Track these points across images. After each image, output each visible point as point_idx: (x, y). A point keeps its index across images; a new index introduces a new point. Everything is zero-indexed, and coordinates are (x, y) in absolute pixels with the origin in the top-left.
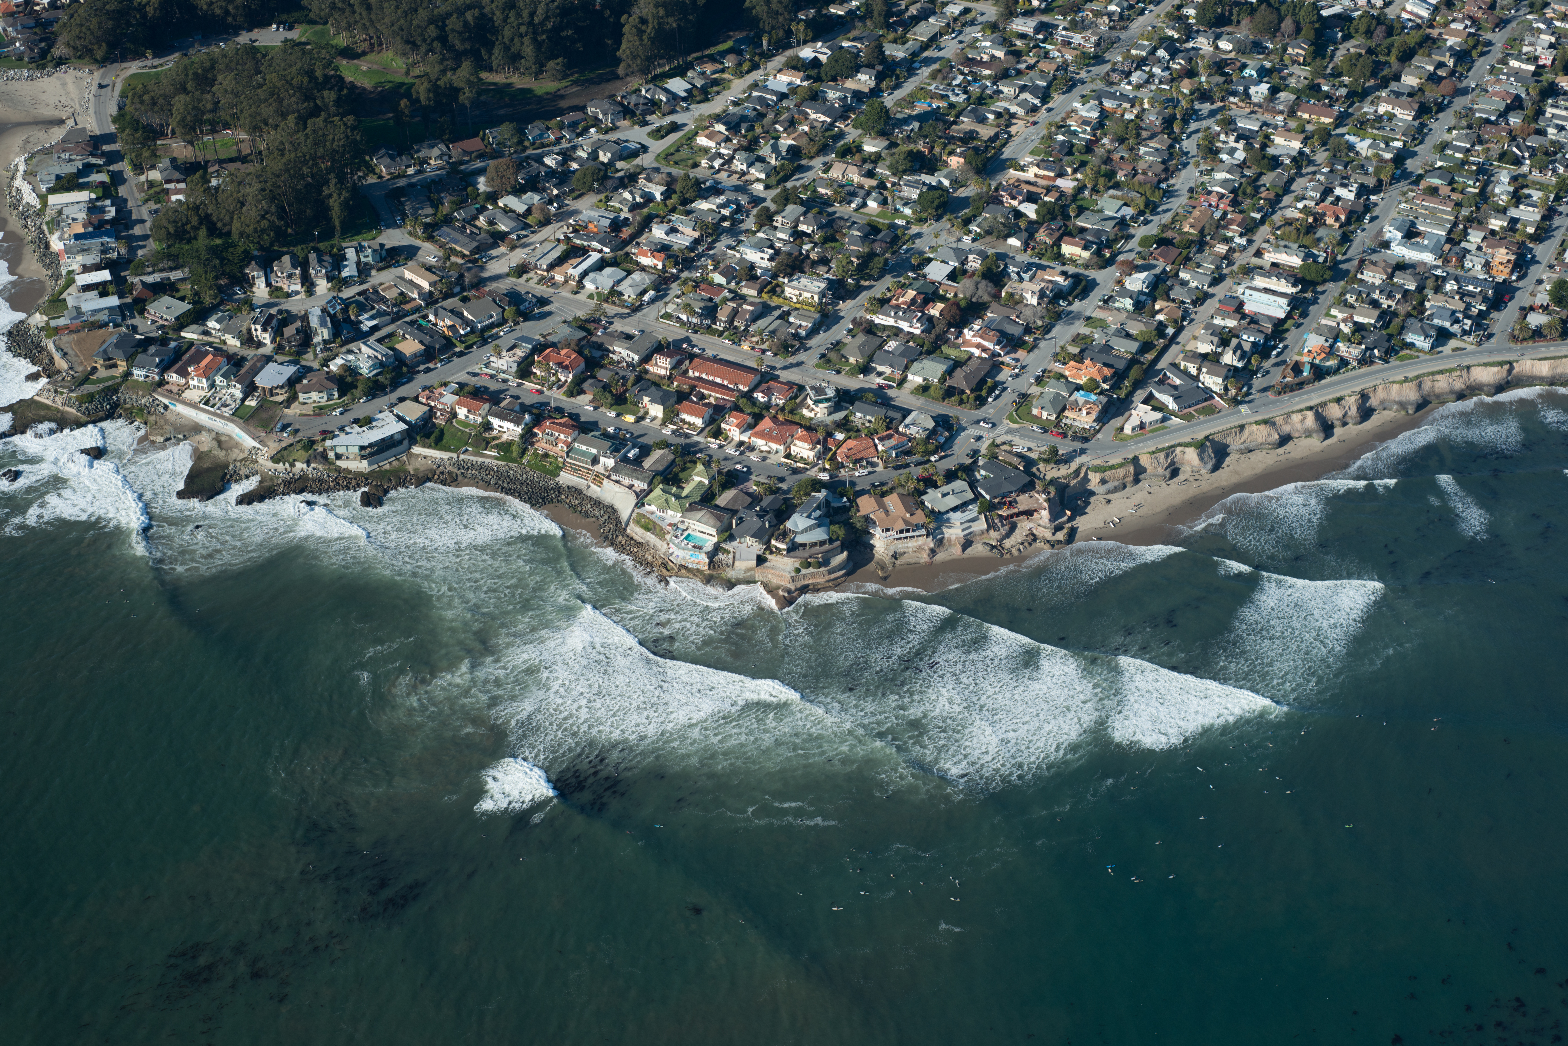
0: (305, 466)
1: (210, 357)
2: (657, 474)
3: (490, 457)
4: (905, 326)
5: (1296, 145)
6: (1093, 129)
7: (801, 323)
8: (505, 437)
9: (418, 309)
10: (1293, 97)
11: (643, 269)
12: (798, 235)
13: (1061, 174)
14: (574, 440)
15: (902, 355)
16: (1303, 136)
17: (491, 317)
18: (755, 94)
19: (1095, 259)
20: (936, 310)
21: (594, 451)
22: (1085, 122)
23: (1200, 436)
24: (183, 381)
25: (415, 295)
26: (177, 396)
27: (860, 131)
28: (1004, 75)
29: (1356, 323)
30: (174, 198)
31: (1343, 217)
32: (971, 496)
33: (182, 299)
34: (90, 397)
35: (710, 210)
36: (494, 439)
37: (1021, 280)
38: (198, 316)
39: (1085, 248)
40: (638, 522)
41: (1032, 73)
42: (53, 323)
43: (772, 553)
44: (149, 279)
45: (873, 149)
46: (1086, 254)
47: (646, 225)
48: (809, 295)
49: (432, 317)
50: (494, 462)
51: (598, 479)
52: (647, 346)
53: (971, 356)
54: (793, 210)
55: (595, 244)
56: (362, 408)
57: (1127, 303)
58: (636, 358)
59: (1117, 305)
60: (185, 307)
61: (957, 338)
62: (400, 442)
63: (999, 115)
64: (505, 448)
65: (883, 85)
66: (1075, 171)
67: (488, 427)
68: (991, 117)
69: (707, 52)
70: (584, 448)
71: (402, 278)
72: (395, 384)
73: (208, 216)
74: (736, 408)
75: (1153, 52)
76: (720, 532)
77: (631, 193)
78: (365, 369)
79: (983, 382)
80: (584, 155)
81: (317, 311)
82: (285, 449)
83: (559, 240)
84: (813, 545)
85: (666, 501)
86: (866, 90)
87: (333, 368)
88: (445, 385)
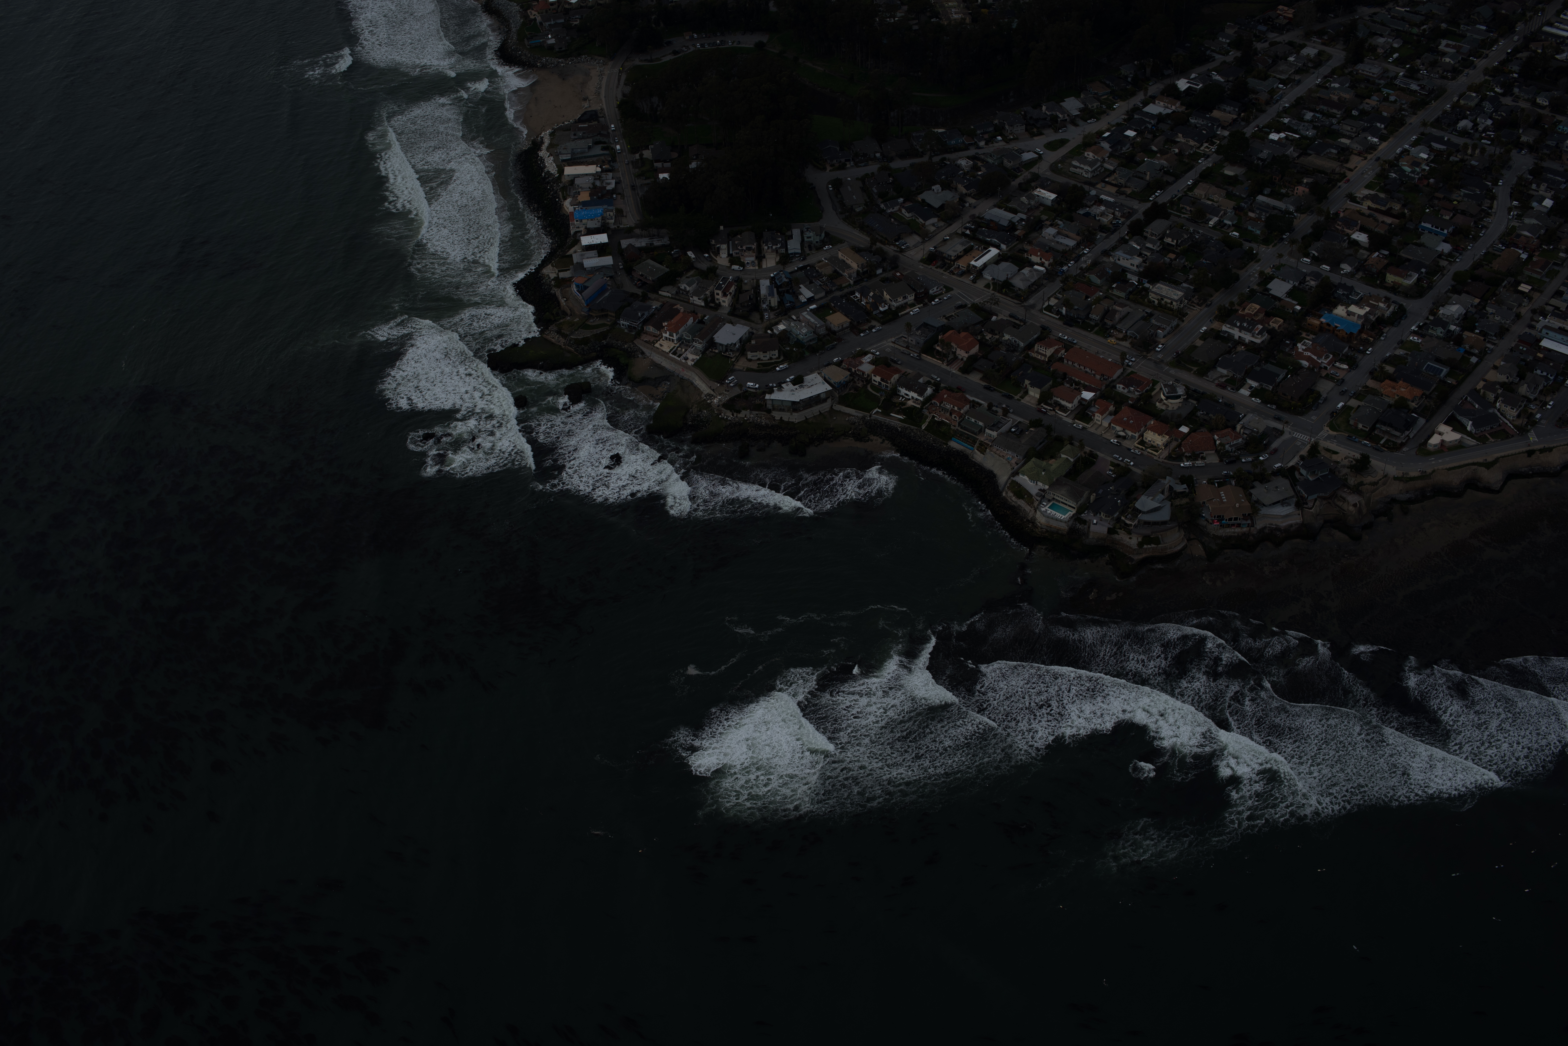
1: (681, 315)
2: (1032, 448)
3: (896, 419)
4: (1248, 336)
7: (1160, 325)
8: (910, 403)
9: (848, 286)
12: (1162, 247)
14: (966, 413)
15: (1244, 360)
17: (906, 297)
18: (1136, 116)
20: (1275, 324)
21: (981, 423)
22: (1415, 163)
23: (1492, 457)
24: (658, 333)
25: (846, 274)
26: (652, 345)
28: (1348, 114)
30: (661, 176)
32: (1291, 493)
33: (662, 263)
34: (586, 340)
36: (900, 404)
38: (673, 277)
40: (1012, 489)
42: (562, 275)
43: (1121, 527)
44: (637, 243)
45: (1232, 174)
47: (1037, 226)
49: (857, 294)
50: (899, 424)
51: (982, 447)
53: (1302, 366)
54: (1160, 223)
55: (996, 242)
57: (1439, 331)
58: (1022, 344)
60: (664, 269)
63: (1341, 151)
64: (909, 412)
65: (1244, 116)
67: (896, 394)
68: (1334, 151)
70: (973, 420)
71: (836, 258)
72: (824, 350)
75: (1479, 104)
76: (1077, 504)
77: (1028, 197)
78: (802, 335)
79: (1309, 390)
80: (991, 161)
81: (767, 282)
83: (965, 235)
84: (1156, 524)
85: (1038, 474)
86: (1230, 121)
87: (776, 332)
88: (864, 354)
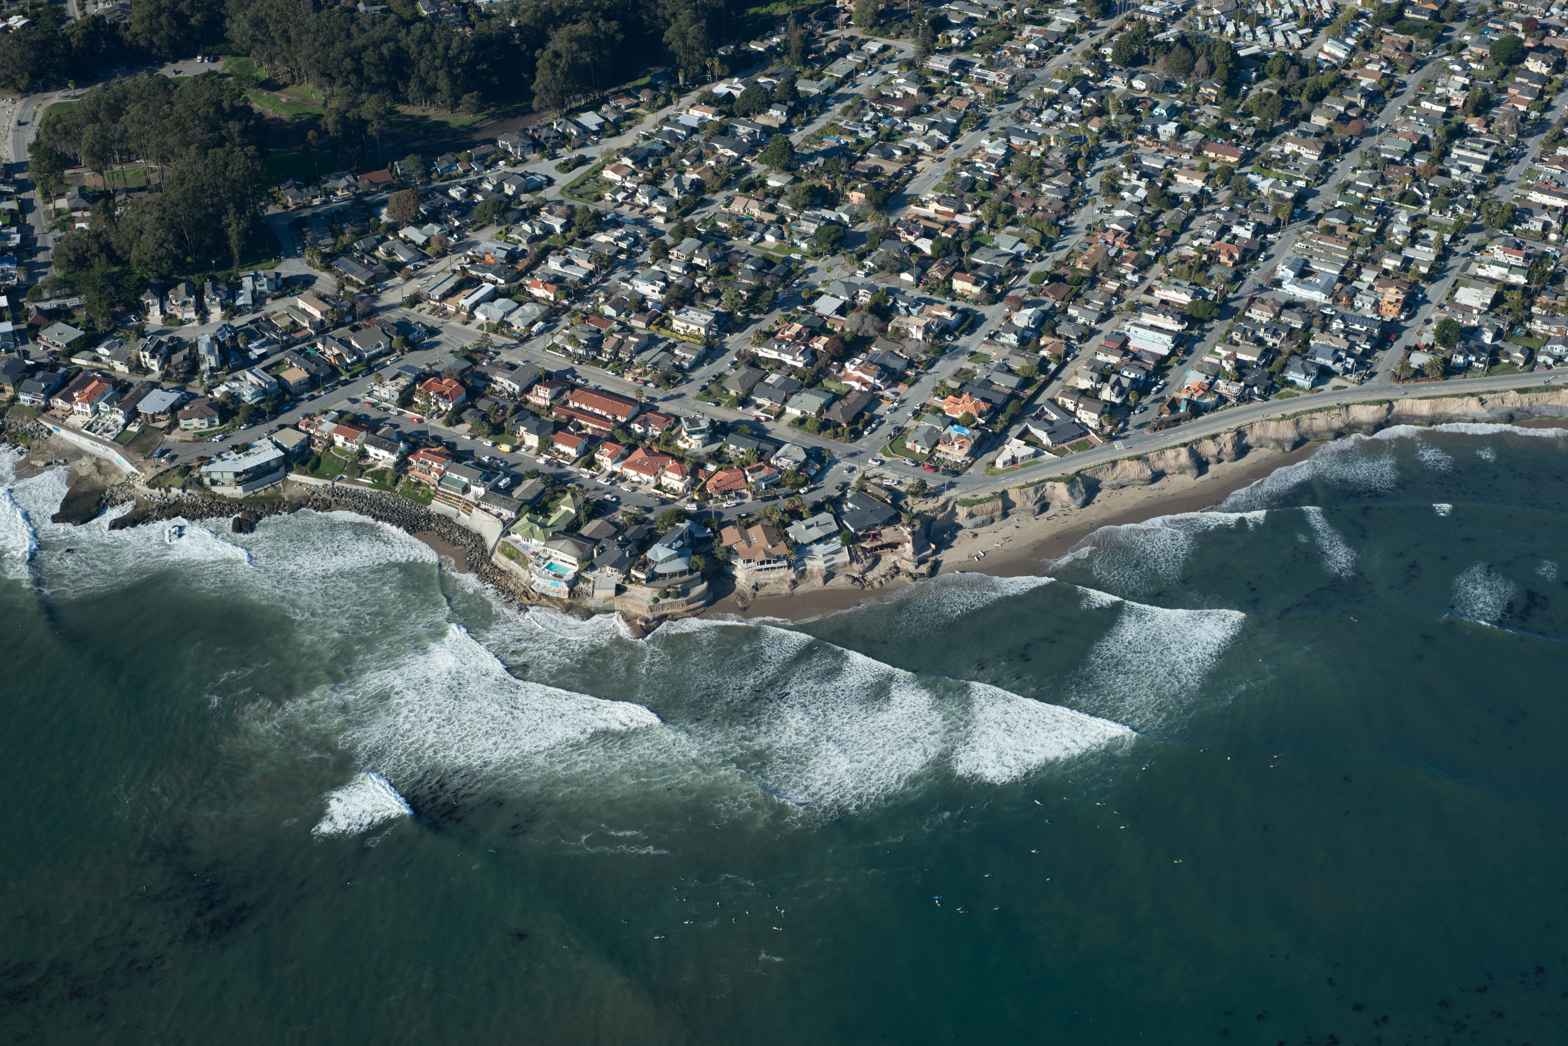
0: (180, 491)
1: (96, 383)
2: (525, 502)
3: (364, 485)
4: (788, 359)
5: (1198, 183)
6: (999, 166)
7: (685, 355)
8: (380, 465)
9: (308, 338)
10: (1200, 136)
11: (535, 300)
12: (692, 268)
13: (961, 211)
14: (446, 469)
15: (782, 387)
16: (1205, 175)
18: (666, 128)
19: (985, 295)
20: (819, 344)
21: (465, 480)
22: (991, 159)
23: (1071, 471)
24: (68, 406)
25: (306, 324)
26: (61, 421)
27: (765, 167)
28: (915, 112)
29: (1237, 361)
30: (78, 225)
31: (1237, 256)
32: (834, 527)
33: (75, 326)
35: (607, 243)
36: (369, 466)
37: (909, 314)
38: (89, 342)
39: (976, 284)
40: (502, 551)
41: (943, 110)
43: (631, 582)
44: (46, 306)
45: (777, 184)
46: (976, 290)
47: (542, 256)
48: (695, 328)
49: (320, 346)
50: (368, 490)
51: (468, 507)
52: (529, 376)
53: (851, 389)
54: (689, 243)
55: (490, 276)
56: (242, 434)
57: (1012, 339)
58: (517, 388)
59: (1002, 340)
60: (78, 333)
61: (839, 371)
62: (276, 469)
63: (906, 151)
64: (379, 475)
65: (794, 121)
66: (976, 207)
67: (364, 455)
68: (898, 153)
69: (626, 87)
70: (455, 476)
71: (295, 307)
72: (277, 412)
73: (108, 245)
74: (613, 439)
75: (1065, 90)
76: (581, 561)
77: (531, 225)
78: (248, 396)
79: (860, 415)
80: (490, 187)
81: (207, 339)
82: (161, 474)
83: (455, 271)
84: (673, 575)
85: (531, 530)
86: (777, 126)
87: (217, 395)
88: (326, 412)
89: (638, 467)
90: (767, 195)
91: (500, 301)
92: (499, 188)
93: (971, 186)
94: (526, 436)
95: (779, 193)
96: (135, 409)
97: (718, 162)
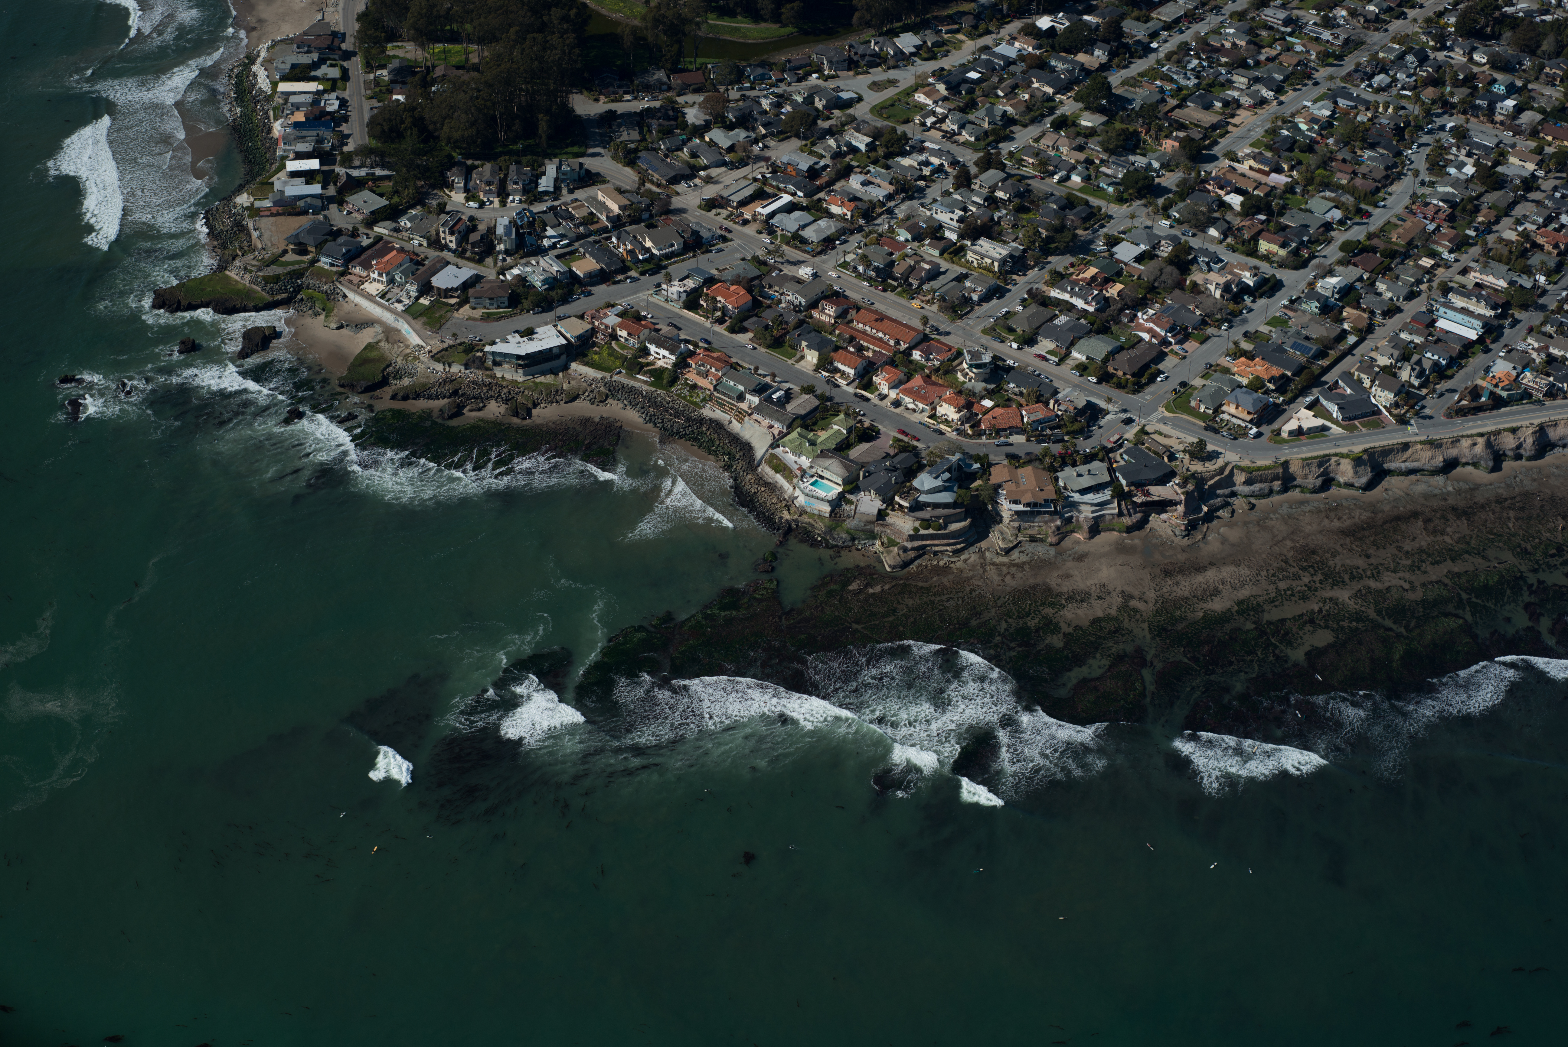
0: (463, 368)
1: (395, 252)
2: (798, 417)
3: (641, 382)
4: (1079, 303)
5: (1531, 167)
6: (1322, 128)
7: (975, 288)
8: (660, 363)
9: (604, 230)
10: (1539, 117)
11: (832, 216)
12: (992, 202)
13: (1278, 170)
14: (724, 375)
15: (1071, 330)
16: (1539, 157)
17: (673, 245)
18: (983, 57)
19: (1291, 259)
20: (1114, 290)
21: (741, 388)
22: (1313, 120)
23: (1358, 449)
24: (365, 274)
25: (603, 217)
26: (357, 287)
27: (1080, 105)
28: (1242, 64)
29: (1549, 355)
30: (395, 97)
31: (1562, 246)
32: (1107, 478)
33: (381, 195)
34: (276, 279)
35: (911, 166)
36: (648, 364)
37: (1210, 270)
38: (392, 213)
39: (1283, 246)
40: (770, 463)
41: (1271, 65)
42: (257, 204)
43: (893, 510)
44: (355, 173)
45: (1089, 124)
46: (1282, 252)
47: (844, 173)
48: (989, 261)
49: (614, 240)
50: (645, 388)
51: (741, 415)
52: (817, 292)
53: (1141, 340)
54: (992, 175)
55: (791, 188)
56: (528, 319)
57: (1313, 306)
58: (804, 302)
59: (1304, 306)
60: (383, 202)
61: (1131, 321)
62: (558, 356)
63: (1226, 104)
64: (657, 374)
65: (1116, 61)
66: (1292, 168)
67: (646, 352)
68: (1218, 104)
69: (949, 12)
70: (732, 383)
71: (595, 199)
72: (565, 300)
73: (422, 119)
74: (892, 362)
75: (1401, 57)
76: (846, 482)
77: (836, 140)
78: (538, 282)
79: (1146, 366)
80: (800, 99)
81: (506, 221)
82: (446, 350)
83: (755, 180)
84: (936, 506)
85: (800, 445)
86: (1097, 65)
87: (509, 277)
88: (613, 306)
89: (916, 395)
90: (1078, 134)
91: (797, 214)
92: (809, 100)
93: (1291, 145)
94: (806, 351)
95: (1091, 133)
96: (429, 282)
97: (1031, 96)
